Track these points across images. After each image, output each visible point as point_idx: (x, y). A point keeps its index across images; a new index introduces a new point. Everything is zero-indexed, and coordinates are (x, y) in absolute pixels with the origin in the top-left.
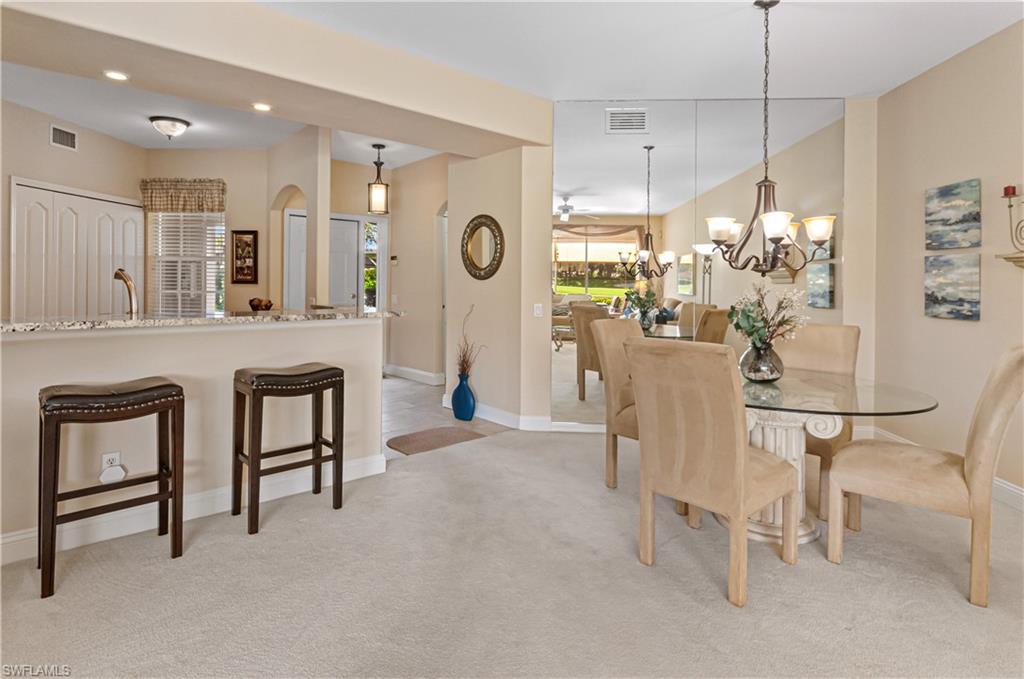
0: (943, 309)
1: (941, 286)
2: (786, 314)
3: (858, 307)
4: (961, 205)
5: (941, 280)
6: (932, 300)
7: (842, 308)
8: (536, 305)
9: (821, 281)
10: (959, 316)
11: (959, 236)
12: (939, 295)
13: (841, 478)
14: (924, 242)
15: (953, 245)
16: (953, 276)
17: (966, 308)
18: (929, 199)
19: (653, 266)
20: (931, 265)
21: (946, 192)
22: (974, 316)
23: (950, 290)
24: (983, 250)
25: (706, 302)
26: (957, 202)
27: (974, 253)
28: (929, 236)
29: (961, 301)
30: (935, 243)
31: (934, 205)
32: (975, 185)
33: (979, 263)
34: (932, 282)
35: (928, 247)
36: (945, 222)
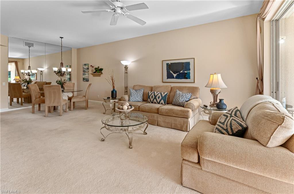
0: (85, 80)
1: (85, 77)
2: (65, 81)
3: (74, 80)
4: (87, 67)
5: (85, 76)
6: (84, 79)
7: (72, 81)
8: (3, 83)
9: (68, 77)
10: (86, 81)
11: (87, 71)
12: (85, 78)
13: (73, 101)
14: (83, 71)
15: (86, 72)
16: (86, 76)
17: (87, 80)
18: (83, 65)
19: (31, 74)
20: (84, 74)
21: (85, 65)
22: (88, 81)
23: (86, 78)
24: (89, 73)
25: (41, 81)
26: (86, 66)
27: (88, 73)
28: (83, 70)
29: (87, 79)
30: (84, 71)
31: (84, 66)
32: (88, 64)
33: (89, 74)
34: (84, 77)
35: (83, 72)
36: (85, 69)
